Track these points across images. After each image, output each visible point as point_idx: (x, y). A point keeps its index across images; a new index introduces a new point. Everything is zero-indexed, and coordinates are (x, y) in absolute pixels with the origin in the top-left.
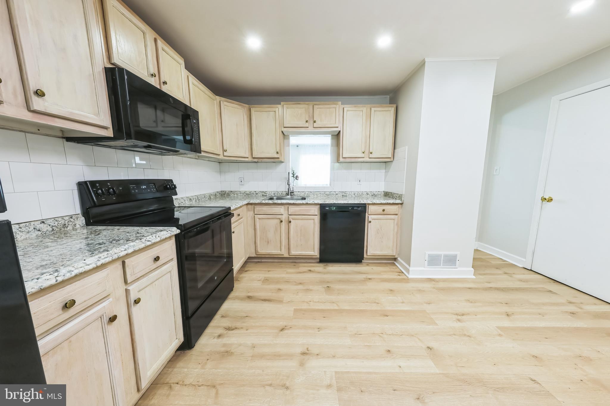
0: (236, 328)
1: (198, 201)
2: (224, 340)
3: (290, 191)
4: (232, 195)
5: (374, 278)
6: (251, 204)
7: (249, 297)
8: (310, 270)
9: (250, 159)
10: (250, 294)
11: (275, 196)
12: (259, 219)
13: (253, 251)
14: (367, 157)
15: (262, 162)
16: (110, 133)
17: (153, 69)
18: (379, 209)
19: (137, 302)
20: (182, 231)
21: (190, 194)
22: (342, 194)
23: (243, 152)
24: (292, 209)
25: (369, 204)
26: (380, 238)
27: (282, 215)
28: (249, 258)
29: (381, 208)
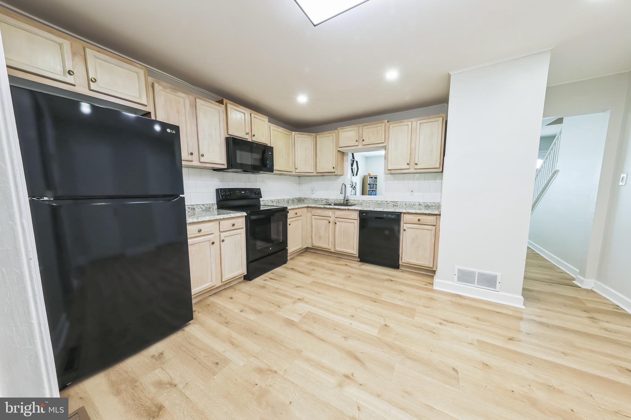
0: (275, 279)
1: (278, 203)
2: (266, 282)
3: (345, 199)
4: (305, 201)
5: (396, 281)
6: (310, 207)
7: (292, 269)
8: (346, 265)
9: (315, 174)
10: (294, 268)
11: (332, 203)
12: (315, 219)
13: (310, 243)
14: (412, 169)
15: (327, 176)
16: (225, 167)
17: (248, 130)
18: (415, 218)
19: (223, 241)
20: (248, 215)
21: (273, 198)
22: (393, 204)
23: (309, 168)
24: (338, 213)
25: (405, 213)
26: (416, 247)
27: (331, 217)
28: (307, 248)
29: (417, 217)
